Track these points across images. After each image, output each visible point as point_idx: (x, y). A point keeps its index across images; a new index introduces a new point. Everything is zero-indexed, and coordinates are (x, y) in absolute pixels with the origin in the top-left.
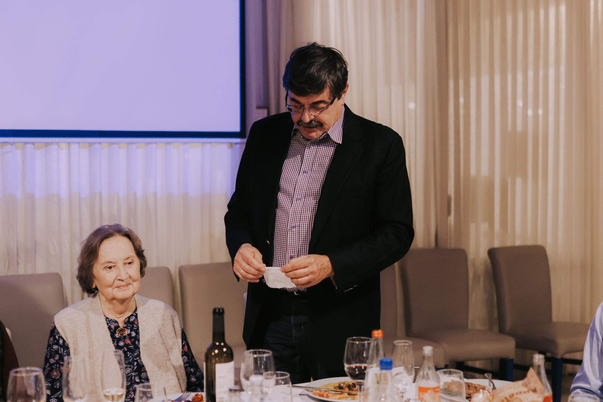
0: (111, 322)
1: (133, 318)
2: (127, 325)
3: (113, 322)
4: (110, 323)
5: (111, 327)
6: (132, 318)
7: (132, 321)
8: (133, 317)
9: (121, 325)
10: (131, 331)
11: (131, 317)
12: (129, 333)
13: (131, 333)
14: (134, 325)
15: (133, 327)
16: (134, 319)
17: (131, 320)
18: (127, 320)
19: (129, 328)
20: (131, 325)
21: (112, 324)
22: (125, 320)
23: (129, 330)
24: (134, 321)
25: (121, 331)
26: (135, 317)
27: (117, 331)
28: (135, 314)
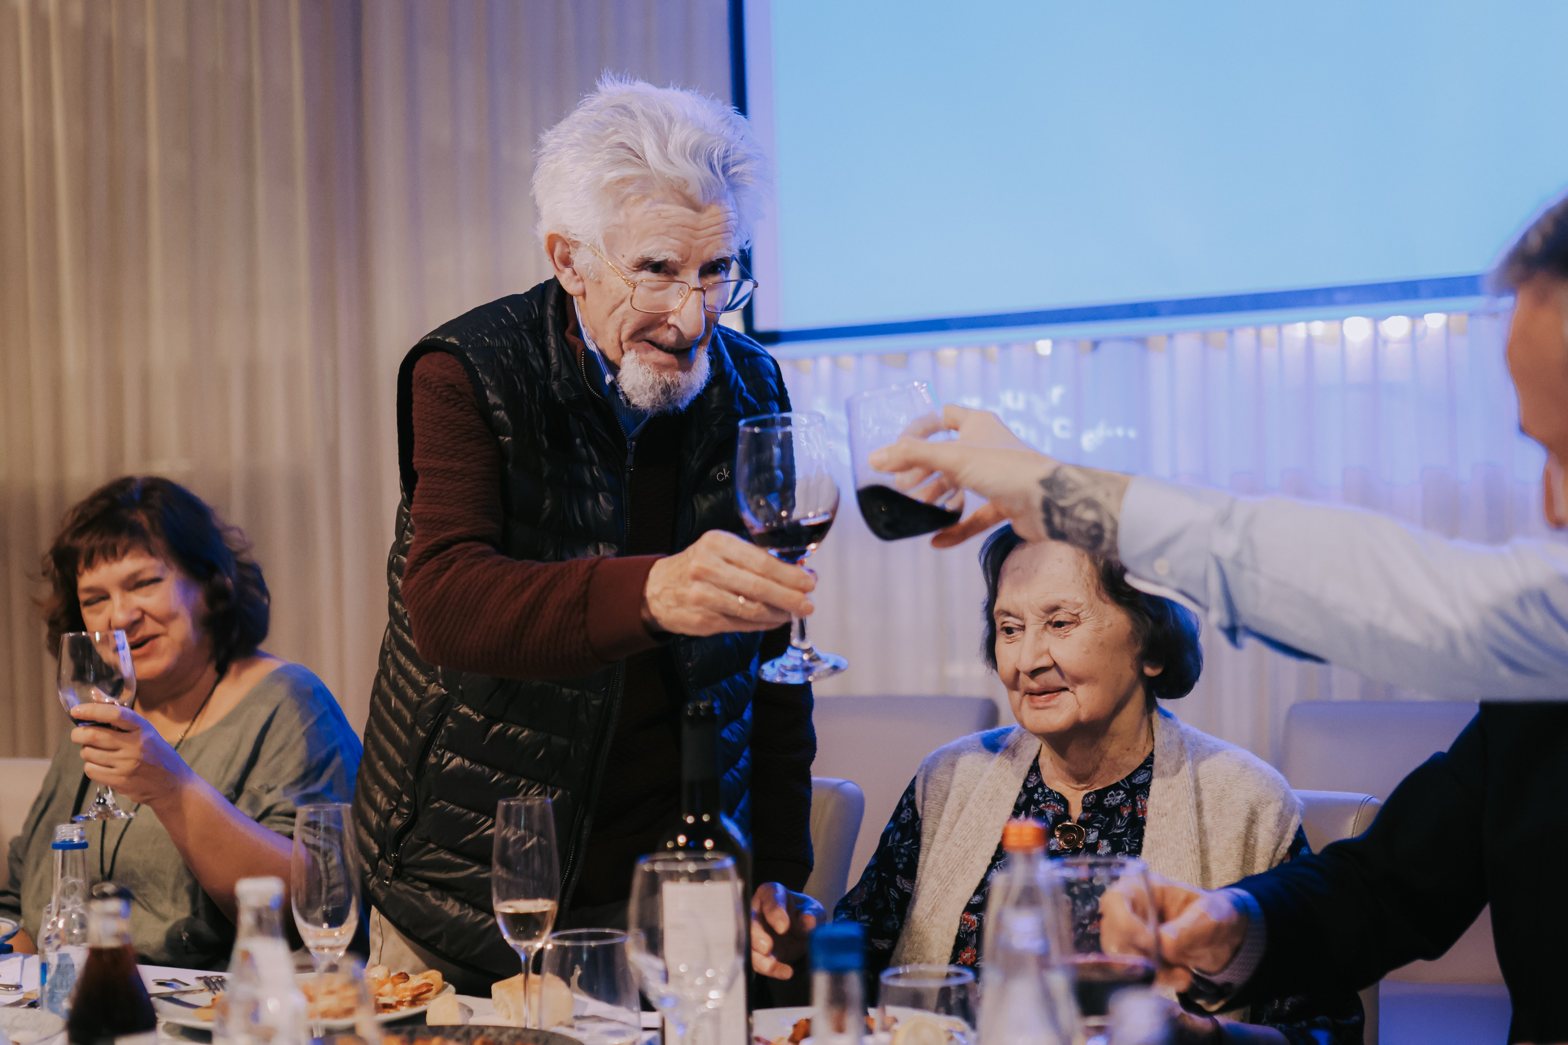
0: (1047, 799)
1: (1119, 797)
2: (1094, 817)
3: (1055, 800)
4: (1045, 802)
5: (1045, 815)
6: (1111, 795)
7: (1110, 805)
8: (1119, 794)
9: (1076, 812)
10: (1101, 836)
11: (1110, 793)
12: (1093, 842)
13: (1097, 843)
14: (1117, 818)
15: (1111, 824)
16: (1122, 799)
17: (1108, 801)
18: (1092, 799)
19: (1097, 825)
20: (1108, 819)
21: (1048, 807)
22: (1084, 797)
23: (1094, 833)
24: (1120, 808)
25: (1066, 830)
26: (1125, 795)
27: (1059, 829)
28: (1128, 785)
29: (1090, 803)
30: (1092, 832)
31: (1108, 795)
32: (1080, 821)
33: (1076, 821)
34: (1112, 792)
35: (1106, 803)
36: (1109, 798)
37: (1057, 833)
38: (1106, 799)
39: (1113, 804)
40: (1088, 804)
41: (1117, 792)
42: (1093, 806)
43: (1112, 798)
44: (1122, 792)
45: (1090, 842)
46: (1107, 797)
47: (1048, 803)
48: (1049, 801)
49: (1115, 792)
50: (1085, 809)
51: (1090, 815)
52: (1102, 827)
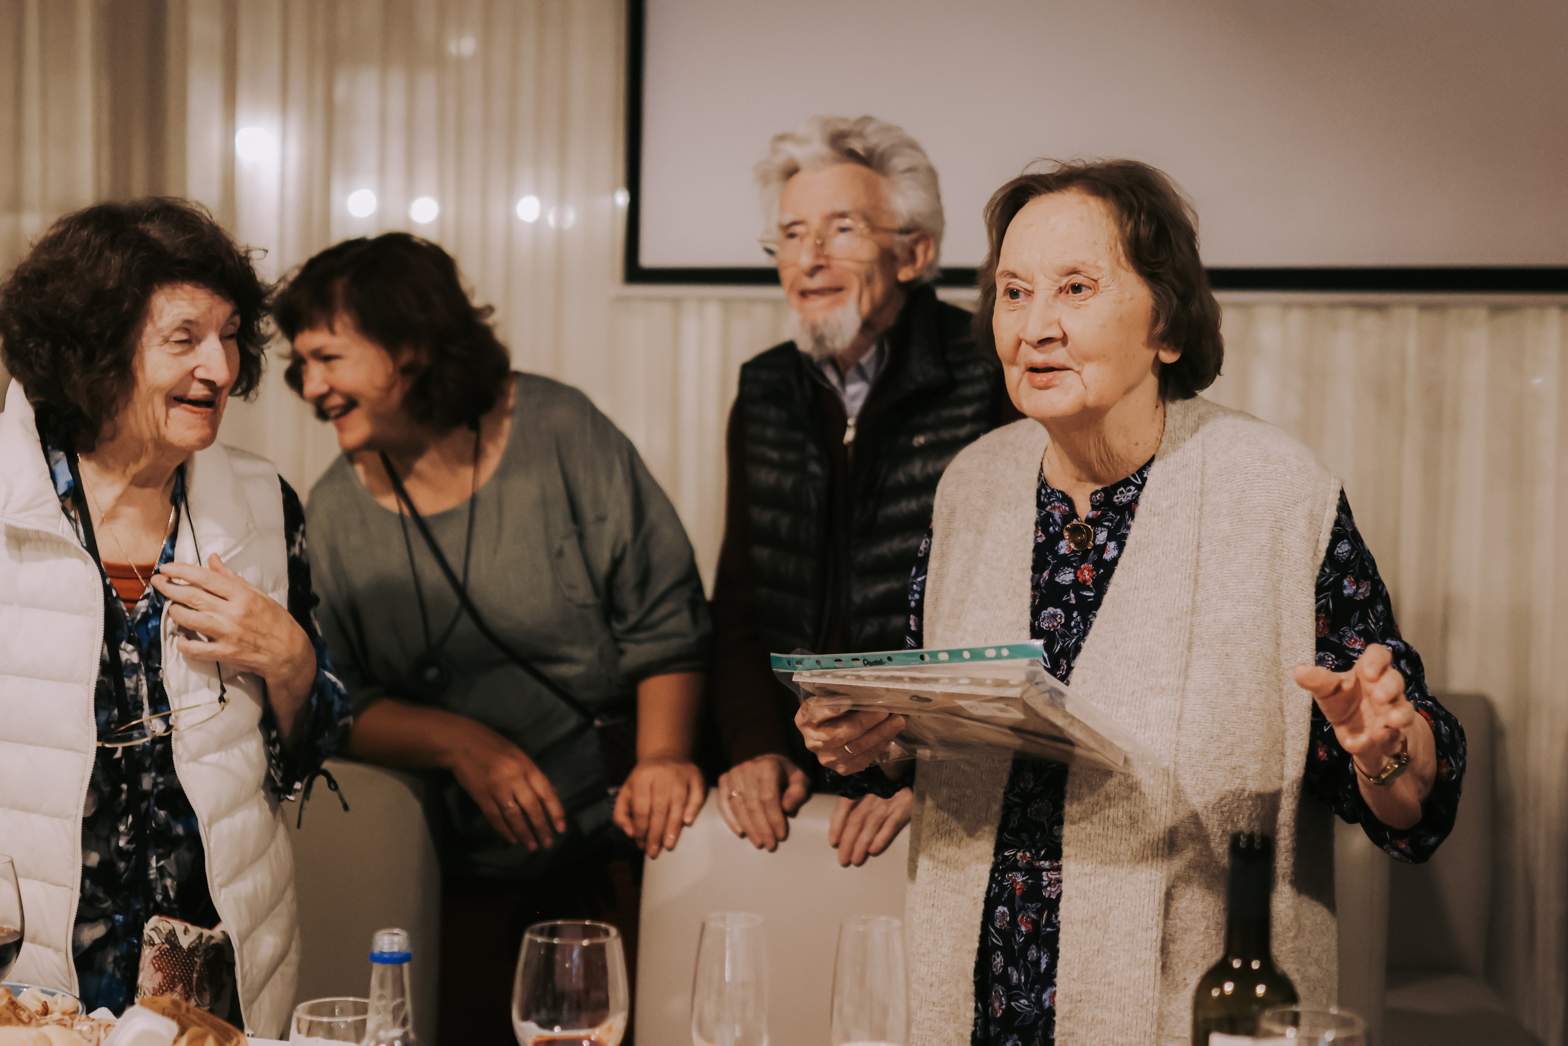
0: (1051, 499)
1: (1130, 494)
2: (1104, 515)
3: (1058, 499)
4: (1049, 502)
6: (1121, 492)
7: (1121, 502)
8: (1130, 490)
9: (1084, 509)
10: (1109, 538)
11: (1120, 490)
12: (1102, 543)
13: (1105, 545)
14: (1127, 517)
16: (1133, 495)
17: (1118, 498)
18: (1099, 497)
19: (1106, 524)
20: (1119, 517)
21: (1054, 508)
22: (1091, 495)
23: (1102, 533)
24: (1131, 505)
25: (1076, 530)
26: (1136, 491)
27: (1068, 529)
28: (1139, 480)
29: (1098, 501)
30: (1102, 531)
31: (1118, 492)
32: (1088, 520)
33: (1084, 520)
34: (1122, 489)
35: (1116, 500)
36: (1119, 496)
37: (1066, 534)
38: (1115, 497)
39: (1124, 500)
40: (1097, 503)
41: (1128, 488)
42: (1102, 504)
43: (1123, 495)
44: (1133, 488)
45: (1098, 543)
46: (1117, 494)
47: (1053, 504)
48: (1053, 501)
49: (1125, 488)
50: (1094, 507)
51: (1099, 514)
52: (1112, 526)
